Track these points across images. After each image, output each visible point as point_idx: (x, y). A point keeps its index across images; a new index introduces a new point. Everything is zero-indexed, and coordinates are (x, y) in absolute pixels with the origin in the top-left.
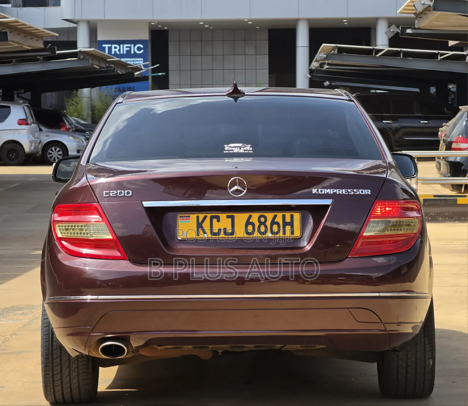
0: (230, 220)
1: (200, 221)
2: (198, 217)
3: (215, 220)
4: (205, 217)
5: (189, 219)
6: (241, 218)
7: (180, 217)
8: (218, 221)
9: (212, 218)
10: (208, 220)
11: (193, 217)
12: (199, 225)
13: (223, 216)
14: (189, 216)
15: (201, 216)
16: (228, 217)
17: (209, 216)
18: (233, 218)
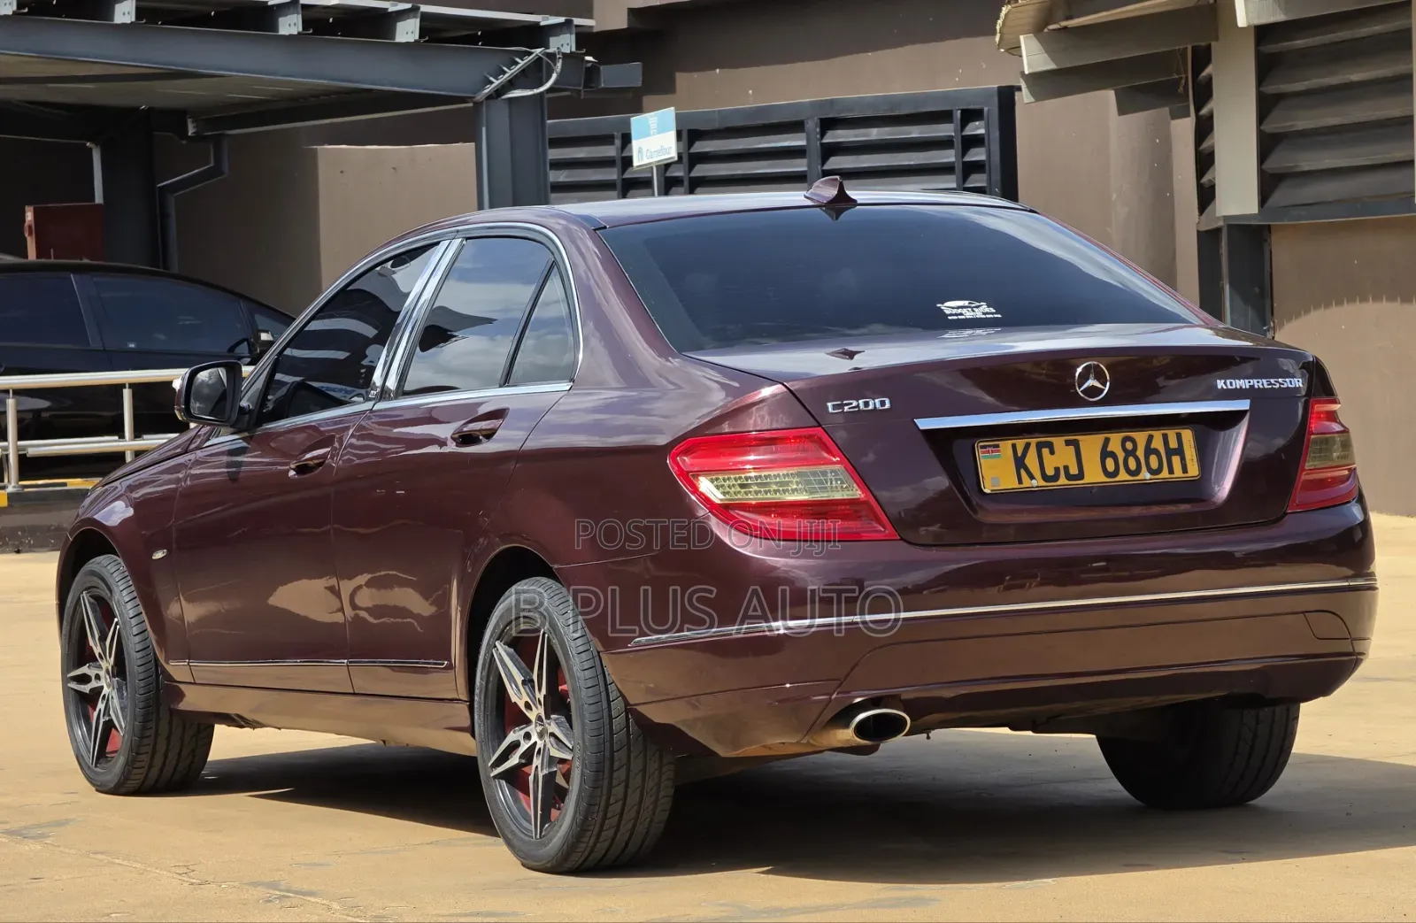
0: (1072, 448)
1: (1019, 455)
2: (1014, 446)
3: (1045, 451)
4: (1028, 446)
5: (998, 451)
6: (1091, 444)
7: (982, 447)
8: (1052, 452)
9: (1040, 446)
10: (1032, 452)
11: (1006, 446)
12: (1020, 463)
13: (1058, 442)
14: (997, 446)
15: (1020, 444)
16: (1068, 443)
17: (1034, 441)
18: (1076, 444)
